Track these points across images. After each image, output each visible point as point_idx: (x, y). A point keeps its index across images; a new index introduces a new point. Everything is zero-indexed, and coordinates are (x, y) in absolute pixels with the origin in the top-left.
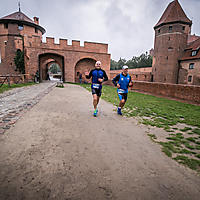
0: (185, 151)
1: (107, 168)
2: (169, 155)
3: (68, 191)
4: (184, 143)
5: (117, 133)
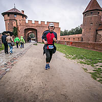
1: (64, 85)
2: (95, 79)
5: (67, 68)
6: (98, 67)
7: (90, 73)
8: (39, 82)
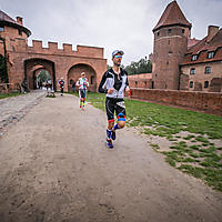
0: (189, 160)
2: (173, 165)
3: (65, 211)
4: (187, 151)
6: (180, 140)
7: (164, 153)
8: (50, 180)
